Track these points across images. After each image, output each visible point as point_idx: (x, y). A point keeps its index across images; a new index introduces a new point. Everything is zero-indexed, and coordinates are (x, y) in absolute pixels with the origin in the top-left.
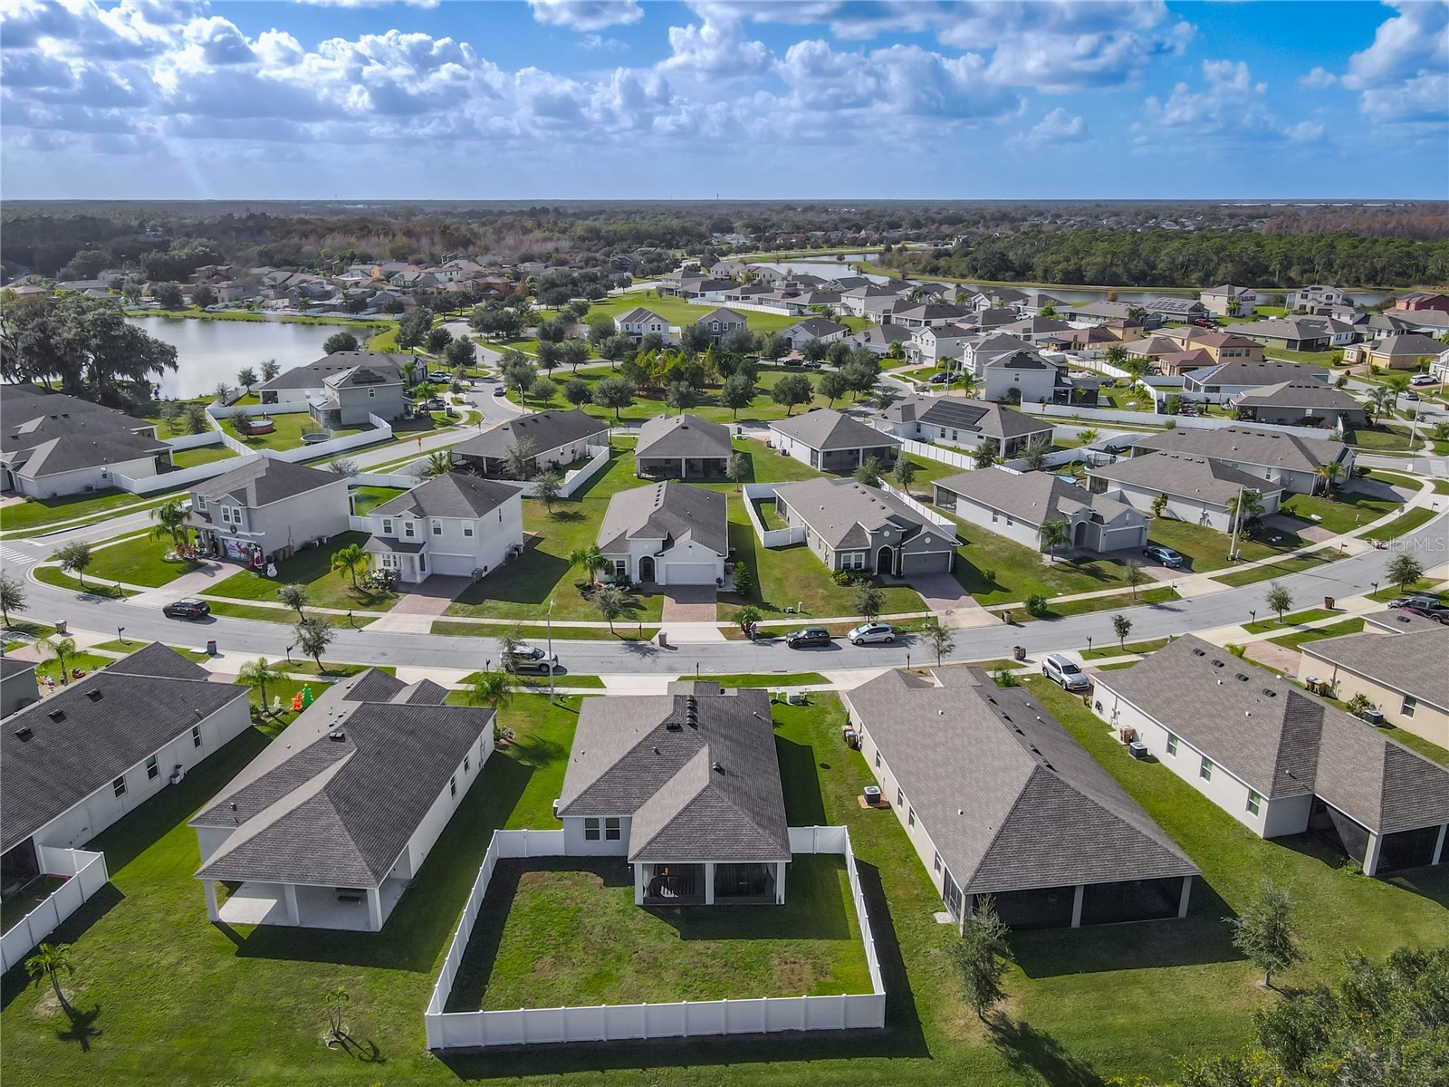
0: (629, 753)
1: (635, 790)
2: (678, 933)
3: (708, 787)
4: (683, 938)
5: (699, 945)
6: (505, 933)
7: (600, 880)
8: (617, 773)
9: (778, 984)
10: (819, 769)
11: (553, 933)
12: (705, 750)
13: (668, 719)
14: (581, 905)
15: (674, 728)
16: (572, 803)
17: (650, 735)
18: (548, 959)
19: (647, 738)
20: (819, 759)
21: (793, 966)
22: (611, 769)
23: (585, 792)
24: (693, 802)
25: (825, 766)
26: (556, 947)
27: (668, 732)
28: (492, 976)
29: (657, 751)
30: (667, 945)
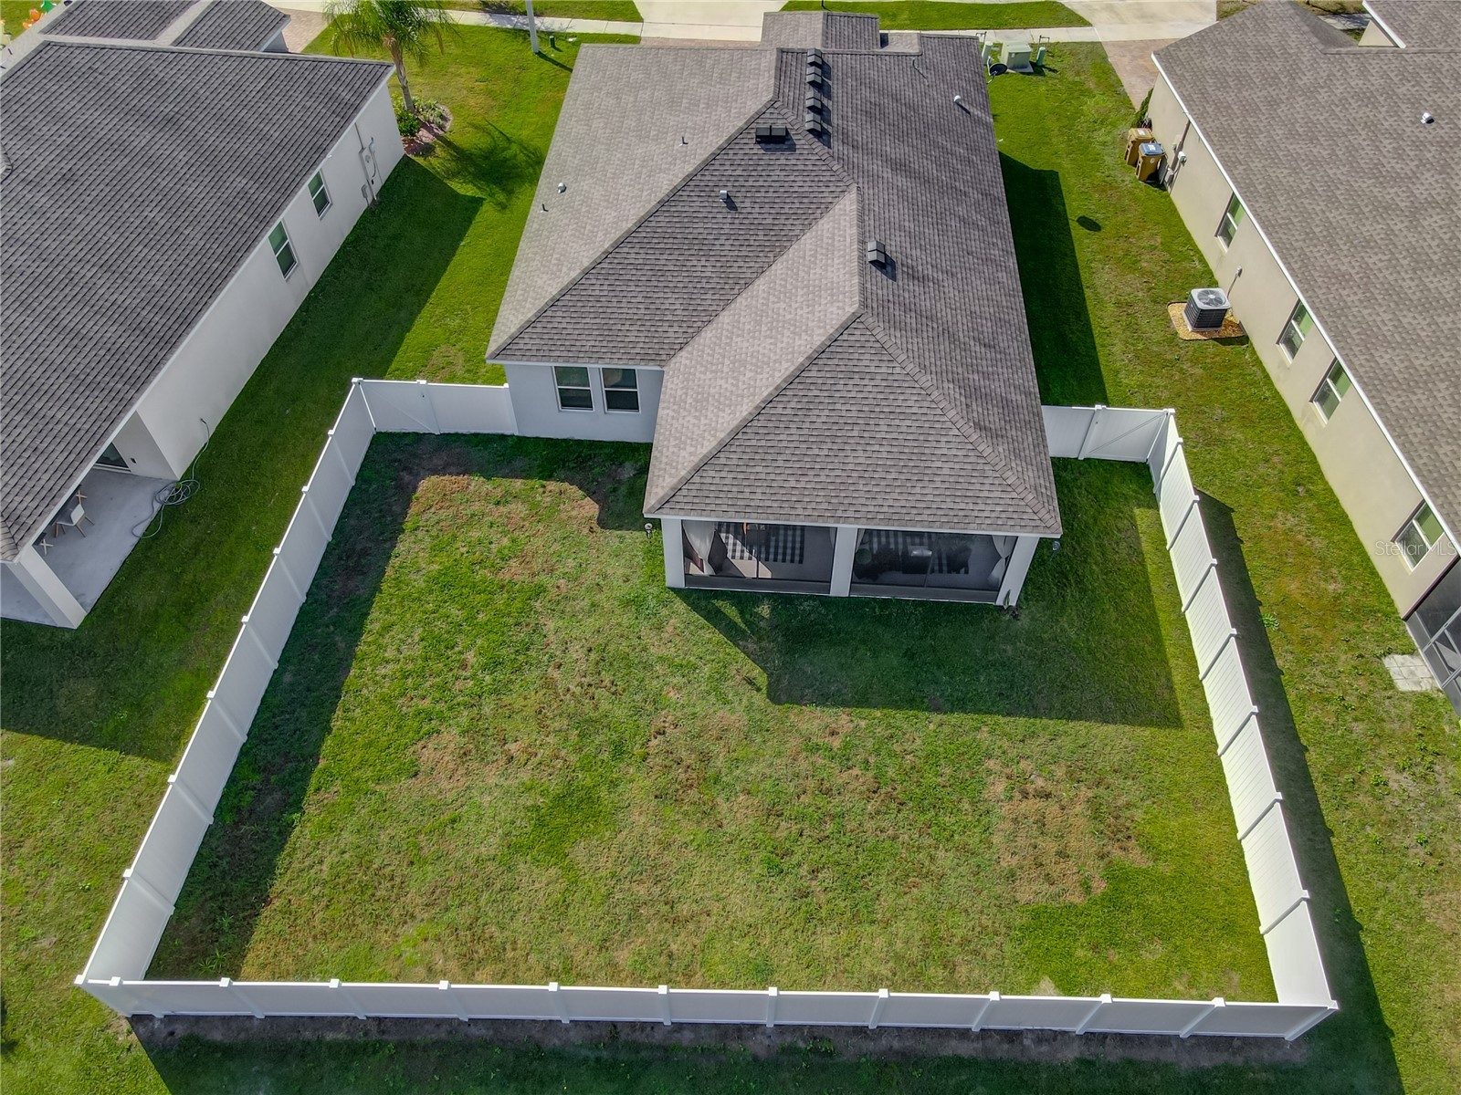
0: (662, 203)
1: (674, 303)
2: (762, 680)
3: (856, 318)
4: (775, 696)
5: (812, 720)
6: (361, 648)
7: (591, 508)
8: (632, 255)
9: (1008, 862)
10: (1077, 231)
11: (471, 657)
12: (847, 205)
13: (760, 115)
14: (543, 579)
15: (774, 140)
16: (522, 331)
17: (714, 156)
18: (451, 737)
19: (707, 164)
20: (1075, 206)
21: (1041, 804)
22: (618, 245)
23: (554, 303)
24: (813, 360)
25: (1090, 225)
26: (475, 701)
27: (758, 150)
28: (313, 781)
29: (729, 201)
30: (735, 716)
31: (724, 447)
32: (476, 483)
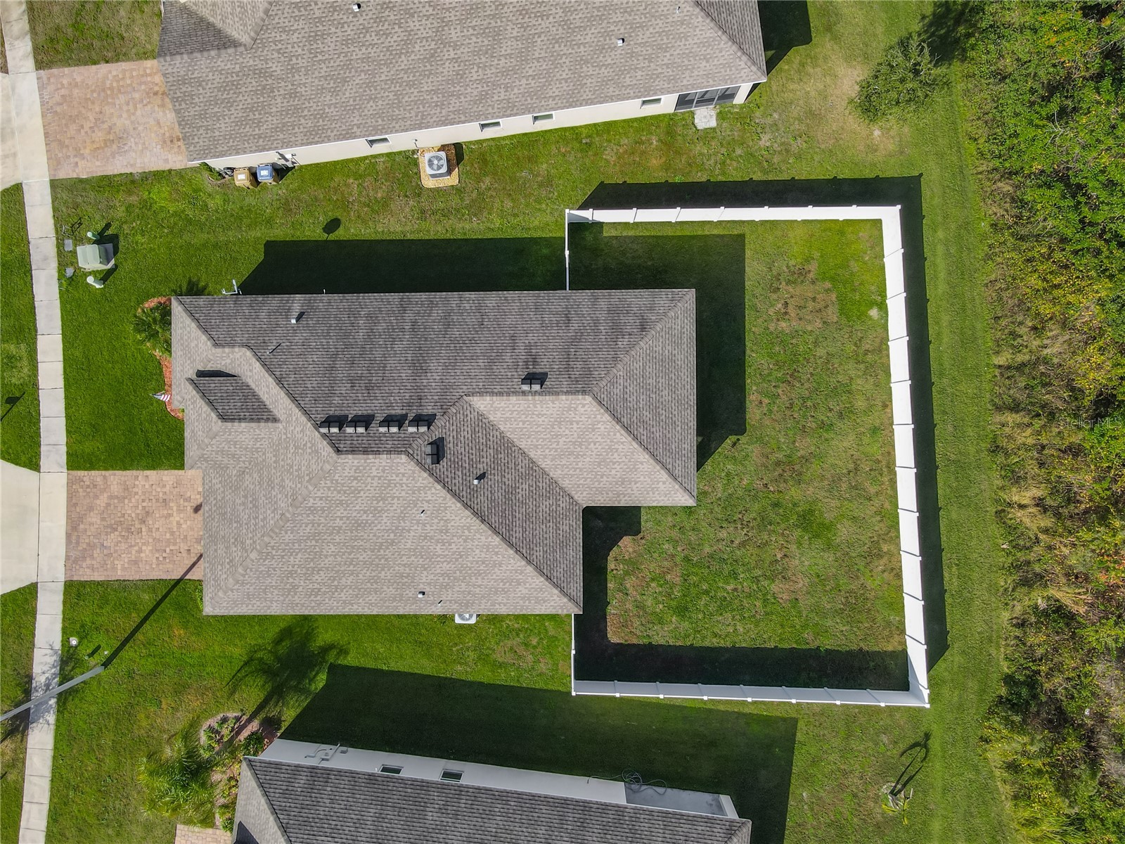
0: (483, 521)
1: (545, 505)
2: (733, 438)
4: (741, 430)
5: (753, 413)
6: (729, 645)
8: (517, 534)
9: (819, 324)
10: (340, 234)
11: (729, 588)
12: (481, 404)
13: (419, 463)
14: (678, 559)
15: (438, 450)
16: (566, 595)
17: (450, 491)
18: (776, 587)
19: (455, 495)
20: (312, 231)
21: (790, 307)
22: (511, 545)
23: (548, 578)
24: (619, 421)
25: (333, 225)
26: (756, 580)
27: (444, 463)
28: (804, 647)
29: (481, 477)
30: (754, 451)
31: (664, 466)
32: (611, 610)
